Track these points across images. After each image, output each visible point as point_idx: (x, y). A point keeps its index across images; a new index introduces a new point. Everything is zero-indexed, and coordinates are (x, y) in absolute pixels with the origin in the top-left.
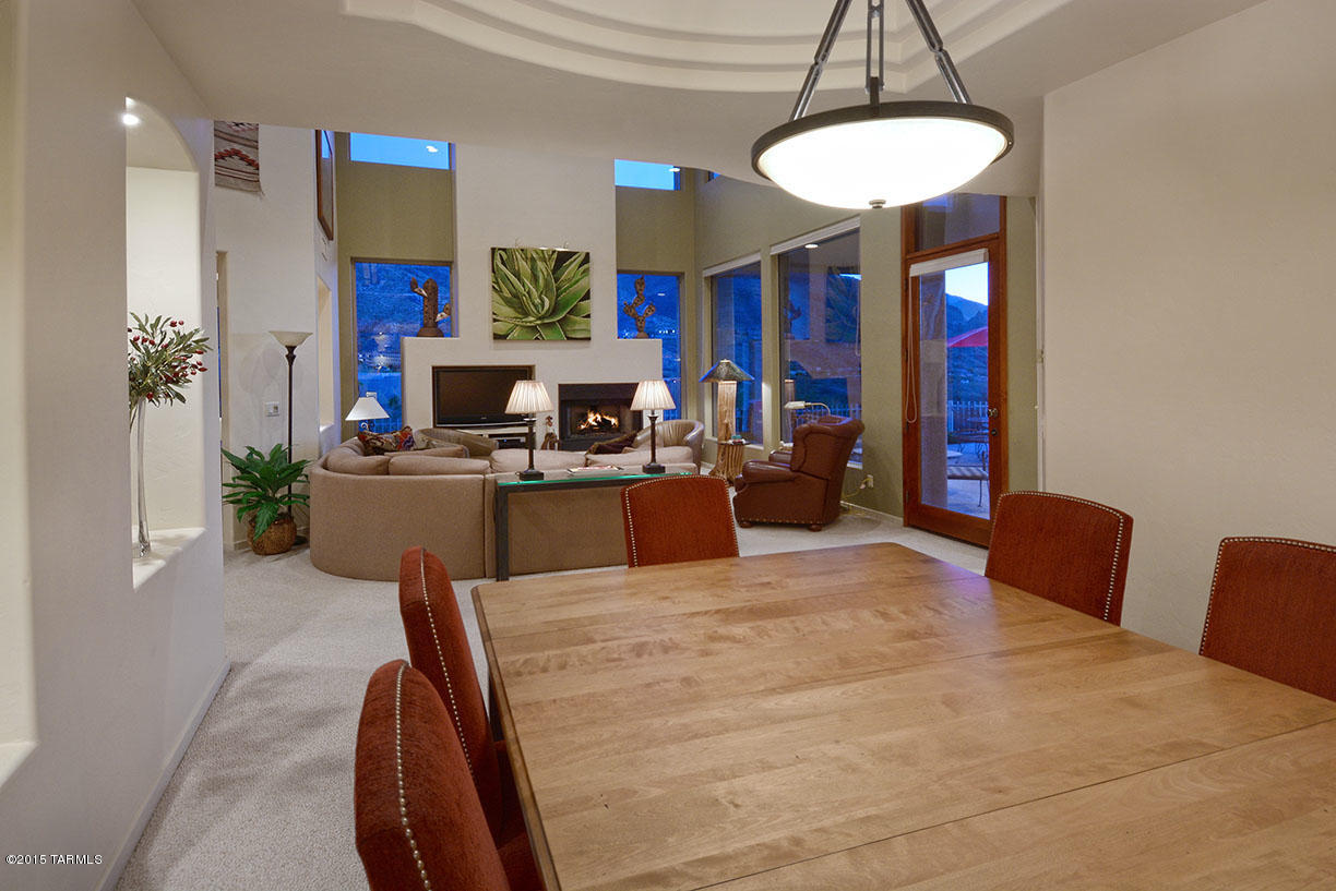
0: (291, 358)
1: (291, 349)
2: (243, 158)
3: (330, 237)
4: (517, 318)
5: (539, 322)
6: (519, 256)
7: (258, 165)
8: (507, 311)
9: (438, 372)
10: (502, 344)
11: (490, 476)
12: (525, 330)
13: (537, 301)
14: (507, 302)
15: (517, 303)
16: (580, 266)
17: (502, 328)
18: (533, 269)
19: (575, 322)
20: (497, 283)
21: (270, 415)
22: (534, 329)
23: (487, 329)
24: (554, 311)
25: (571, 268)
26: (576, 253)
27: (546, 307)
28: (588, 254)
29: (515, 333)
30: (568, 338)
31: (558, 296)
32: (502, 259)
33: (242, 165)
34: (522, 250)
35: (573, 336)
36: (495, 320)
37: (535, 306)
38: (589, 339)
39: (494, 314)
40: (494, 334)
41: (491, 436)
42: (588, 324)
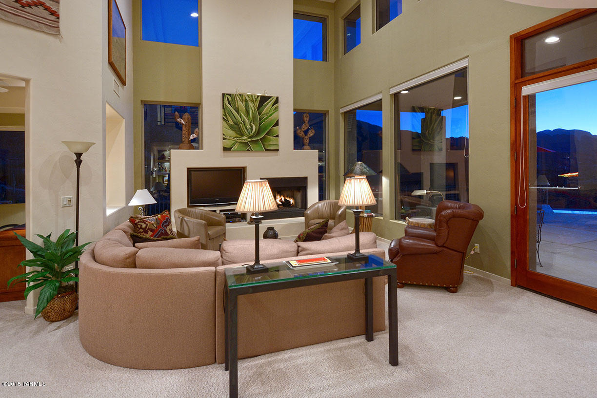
0: (79, 162)
1: (79, 155)
2: (47, 9)
3: (123, 83)
4: (236, 137)
5: (249, 140)
6: (238, 99)
7: (59, 15)
8: (231, 133)
9: (190, 171)
10: (228, 153)
11: (221, 268)
12: (241, 145)
13: (249, 127)
14: (231, 127)
15: (236, 127)
16: (273, 106)
17: (228, 143)
18: (247, 106)
19: (270, 140)
20: (226, 115)
21: (64, 206)
22: (246, 144)
23: (220, 144)
24: (258, 133)
25: (268, 105)
26: (271, 97)
27: (254, 131)
28: (277, 98)
29: (236, 147)
30: (267, 150)
31: (260, 124)
32: (228, 99)
33: (46, 14)
34: (240, 95)
35: (269, 148)
36: (224, 139)
37: (247, 130)
38: (278, 150)
39: (224, 135)
40: (224, 147)
41: (221, 211)
42: (278, 141)
